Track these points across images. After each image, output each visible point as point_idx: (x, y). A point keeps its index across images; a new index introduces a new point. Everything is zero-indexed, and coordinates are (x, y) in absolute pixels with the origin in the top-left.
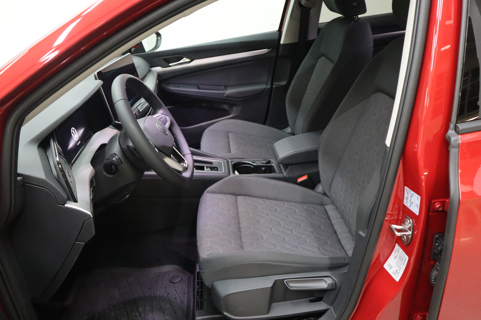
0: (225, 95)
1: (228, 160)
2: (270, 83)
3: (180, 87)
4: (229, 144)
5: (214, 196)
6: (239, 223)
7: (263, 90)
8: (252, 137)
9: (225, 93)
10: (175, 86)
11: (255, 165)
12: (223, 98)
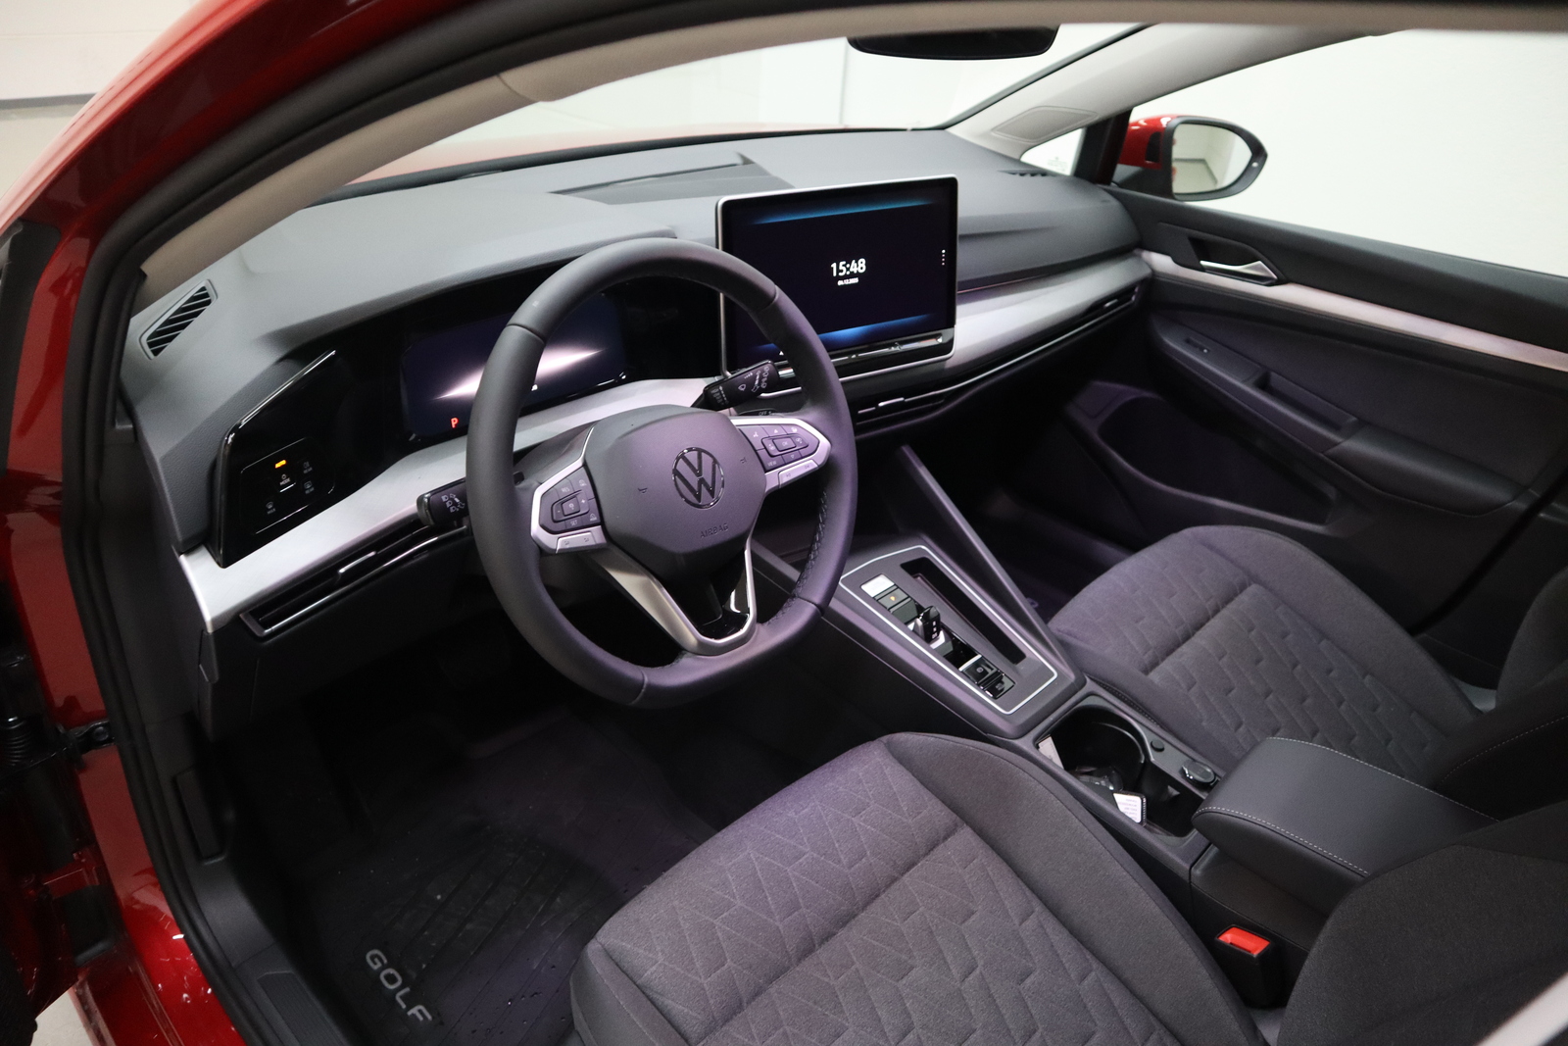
0: (1332, 451)
1: (1088, 680)
2: (1537, 495)
3: (1202, 349)
4: (1208, 619)
5: (887, 771)
6: (845, 920)
7: (1490, 508)
8: (1324, 643)
9: (1336, 444)
10: (1188, 341)
11: (1152, 759)
12: (1322, 455)
